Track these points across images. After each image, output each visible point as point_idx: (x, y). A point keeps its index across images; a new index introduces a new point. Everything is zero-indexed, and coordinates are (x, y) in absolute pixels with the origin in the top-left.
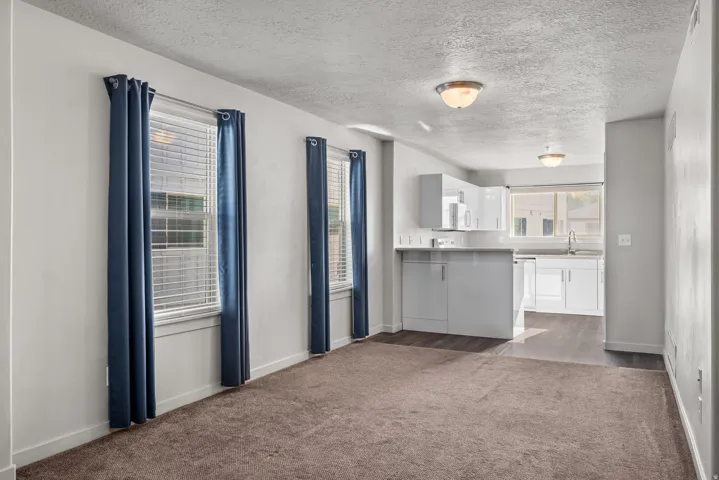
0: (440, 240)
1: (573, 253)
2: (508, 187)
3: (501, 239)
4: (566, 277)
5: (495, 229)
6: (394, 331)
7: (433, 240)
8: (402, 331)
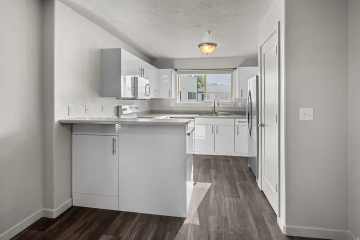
0: (123, 107)
1: (216, 114)
2: (176, 70)
3: (172, 104)
4: (215, 130)
5: (168, 97)
6: (54, 217)
7: (118, 107)
8: (72, 207)
